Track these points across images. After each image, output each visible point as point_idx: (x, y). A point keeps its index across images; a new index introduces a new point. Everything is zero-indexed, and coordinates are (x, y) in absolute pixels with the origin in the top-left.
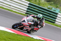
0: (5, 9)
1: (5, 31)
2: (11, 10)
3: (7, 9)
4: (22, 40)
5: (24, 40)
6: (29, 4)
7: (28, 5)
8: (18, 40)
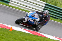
0: (21, 9)
1: (21, 32)
2: (27, 11)
3: (23, 10)
4: (38, 40)
5: (40, 40)
6: (46, 4)
7: (44, 6)
8: (34, 40)
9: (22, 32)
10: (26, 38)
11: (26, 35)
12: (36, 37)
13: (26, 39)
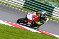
9: (4, 25)
10: (8, 30)
11: (8, 28)
12: (17, 29)
13: (8, 32)
